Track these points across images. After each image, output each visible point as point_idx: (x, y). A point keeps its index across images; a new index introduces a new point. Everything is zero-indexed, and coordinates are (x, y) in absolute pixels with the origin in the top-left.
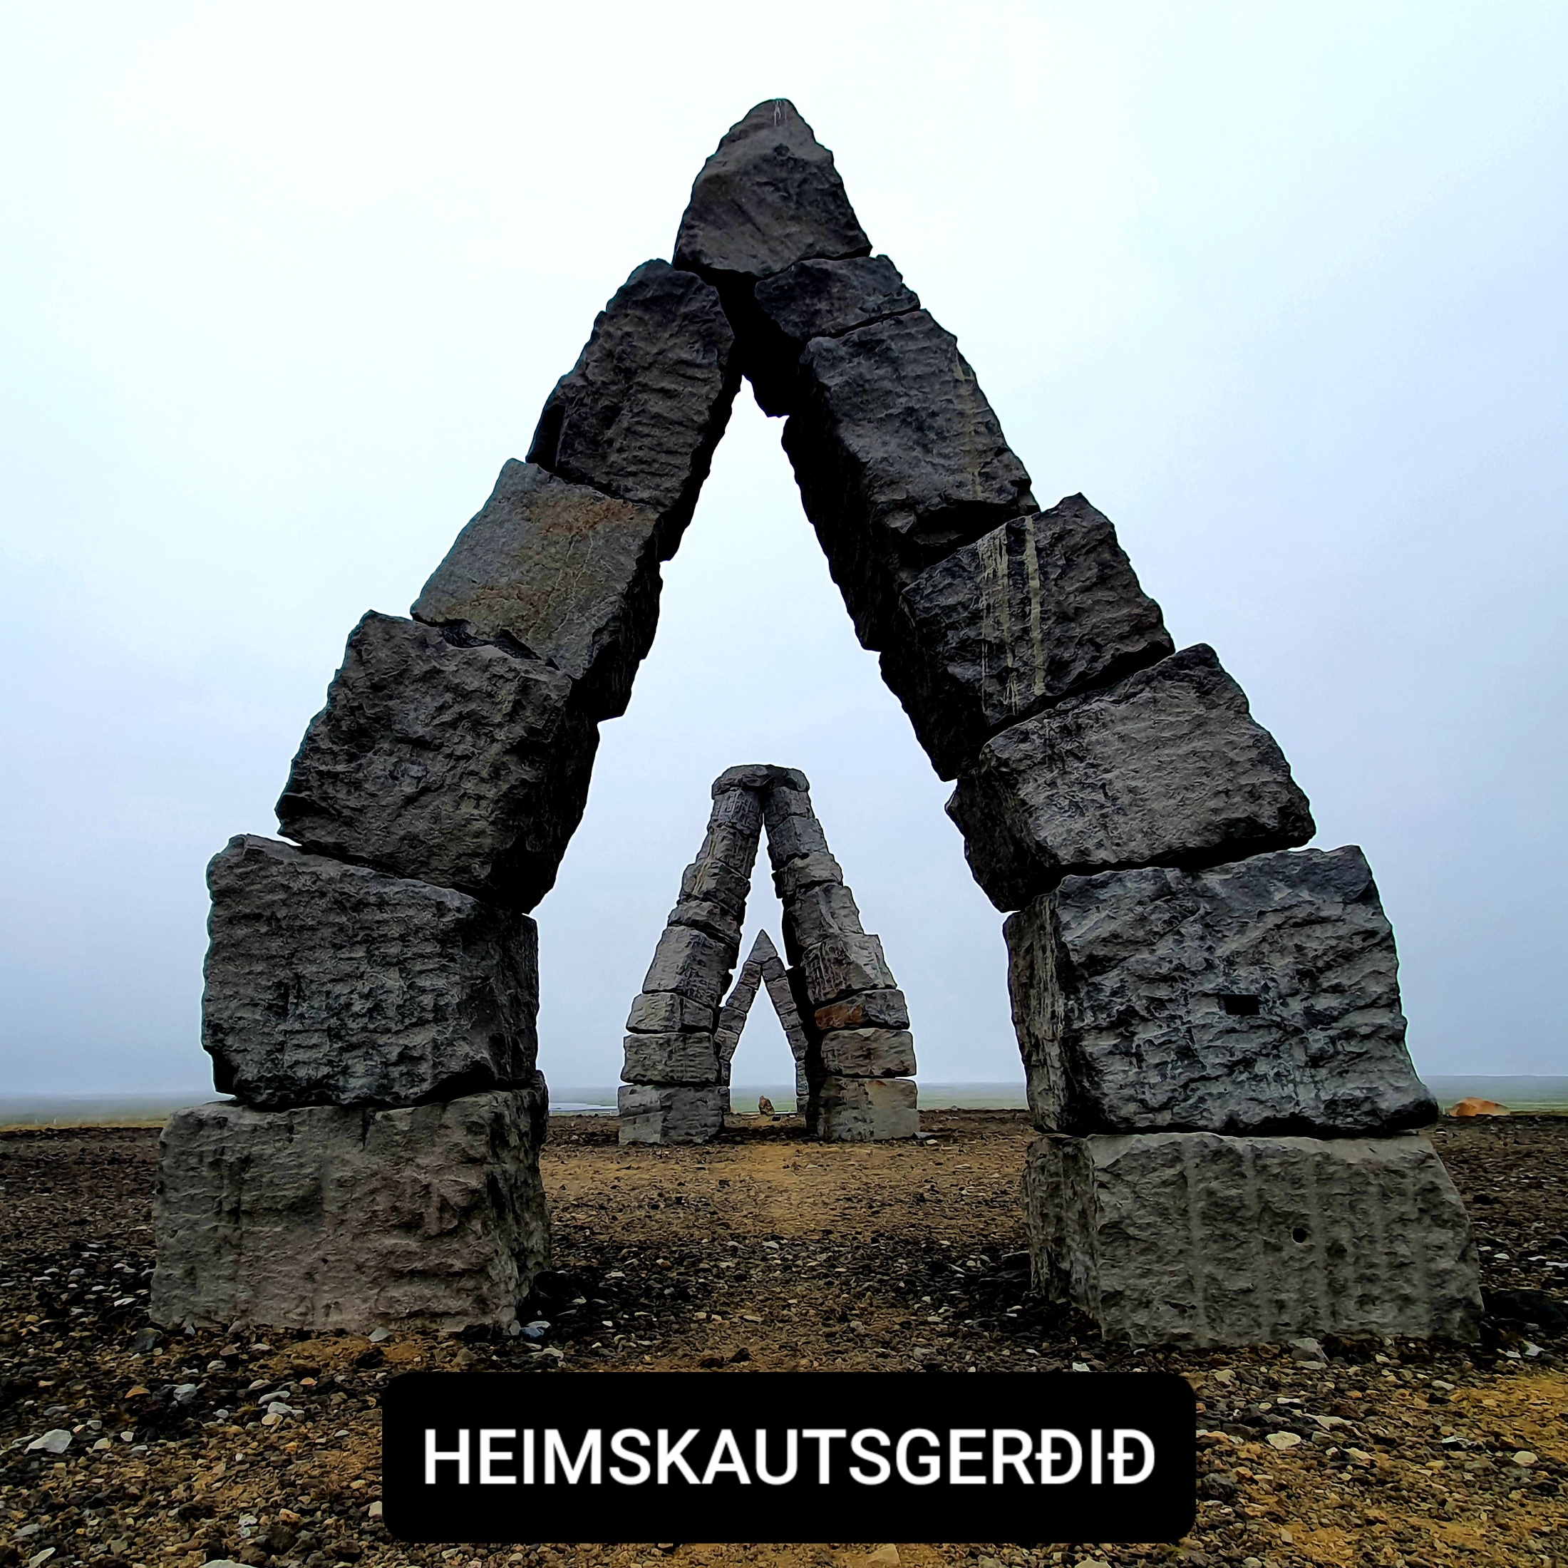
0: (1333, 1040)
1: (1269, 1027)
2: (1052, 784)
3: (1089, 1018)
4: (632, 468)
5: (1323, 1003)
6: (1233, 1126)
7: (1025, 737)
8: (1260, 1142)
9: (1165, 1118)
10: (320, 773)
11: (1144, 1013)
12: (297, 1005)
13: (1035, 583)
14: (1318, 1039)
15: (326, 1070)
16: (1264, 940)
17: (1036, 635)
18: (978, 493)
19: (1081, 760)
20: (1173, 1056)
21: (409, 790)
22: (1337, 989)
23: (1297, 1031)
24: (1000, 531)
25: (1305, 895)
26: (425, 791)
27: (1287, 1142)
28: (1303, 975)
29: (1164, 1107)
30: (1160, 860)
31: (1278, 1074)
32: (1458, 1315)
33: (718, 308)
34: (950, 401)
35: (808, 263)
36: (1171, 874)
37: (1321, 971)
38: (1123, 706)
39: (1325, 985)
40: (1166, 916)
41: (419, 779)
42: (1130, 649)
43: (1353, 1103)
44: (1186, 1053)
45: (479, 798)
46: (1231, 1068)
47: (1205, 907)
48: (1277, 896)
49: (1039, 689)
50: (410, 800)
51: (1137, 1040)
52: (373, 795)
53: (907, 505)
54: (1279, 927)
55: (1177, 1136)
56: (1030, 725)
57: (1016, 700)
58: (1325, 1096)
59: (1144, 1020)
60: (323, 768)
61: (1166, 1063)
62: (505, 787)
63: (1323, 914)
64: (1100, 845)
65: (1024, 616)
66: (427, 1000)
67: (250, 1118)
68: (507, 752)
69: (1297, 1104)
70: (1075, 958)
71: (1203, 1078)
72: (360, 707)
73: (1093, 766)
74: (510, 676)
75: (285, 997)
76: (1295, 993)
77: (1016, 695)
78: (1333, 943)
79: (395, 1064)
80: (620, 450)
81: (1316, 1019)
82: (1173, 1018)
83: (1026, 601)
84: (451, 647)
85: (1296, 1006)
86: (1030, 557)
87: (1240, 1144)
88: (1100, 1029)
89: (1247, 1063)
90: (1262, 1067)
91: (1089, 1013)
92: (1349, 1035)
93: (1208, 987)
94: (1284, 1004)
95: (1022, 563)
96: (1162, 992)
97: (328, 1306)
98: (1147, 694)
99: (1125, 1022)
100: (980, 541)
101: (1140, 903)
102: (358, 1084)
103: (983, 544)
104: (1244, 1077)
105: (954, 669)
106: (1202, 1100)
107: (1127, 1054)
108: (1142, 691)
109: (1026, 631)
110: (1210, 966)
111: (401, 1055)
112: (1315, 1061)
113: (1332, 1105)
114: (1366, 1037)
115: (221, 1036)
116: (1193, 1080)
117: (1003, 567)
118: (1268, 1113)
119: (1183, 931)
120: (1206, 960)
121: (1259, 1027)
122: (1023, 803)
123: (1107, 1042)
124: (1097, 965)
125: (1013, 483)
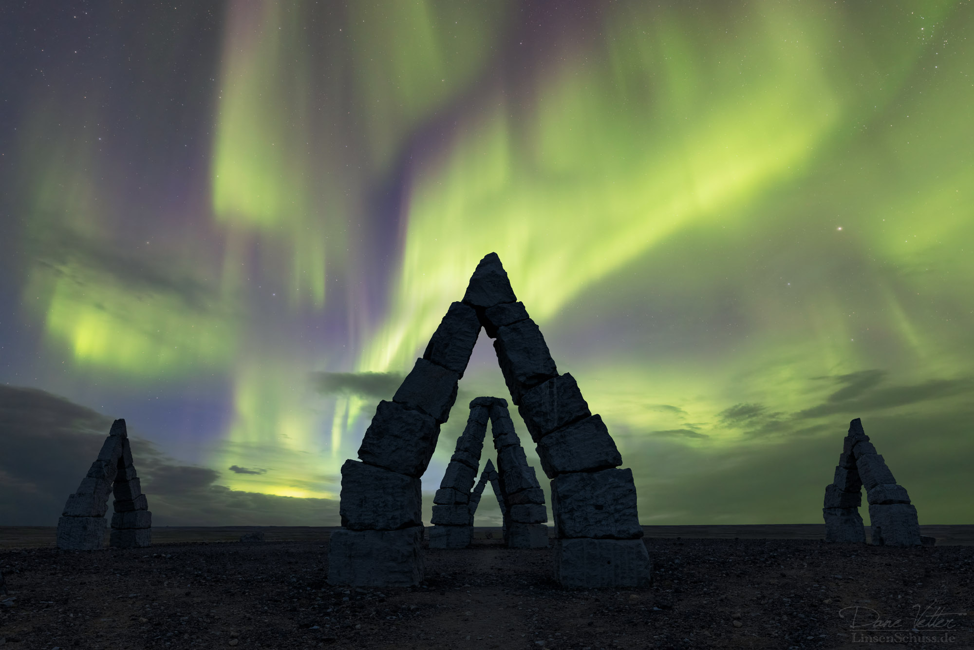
0: (620, 516)
1: (605, 513)
2: (558, 450)
3: (563, 510)
4: (452, 361)
5: (619, 507)
6: (596, 537)
7: (551, 438)
8: (600, 541)
9: (580, 535)
10: (370, 443)
11: (576, 509)
12: (365, 504)
13: (556, 397)
14: (617, 516)
15: (372, 521)
16: (606, 491)
17: (556, 410)
18: (543, 371)
19: (565, 444)
20: (582, 519)
21: (394, 449)
22: (622, 504)
23: (613, 514)
24: (547, 382)
25: (616, 480)
26: (398, 449)
27: (608, 541)
28: (615, 500)
29: (580, 532)
30: (582, 471)
31: (607, 524)
32: (644, 581)
33: (476, 317)
34: (536, 345)
35: (500, 305)
36: (585, 474)
37: (619, 499)
38: (576, 430)
39: (620, 502)
40: (582, 485)
41: (396, 446)
42: (580, 414)
43: (624, 531)
44: (586, 519)
45: (412, 451)
46: (596, 522)
47: (593, 482)
48: (610, 481)
49: (556, 425)
50: (394, 451)
51: (574, 516)
52: (384, 450)
53: (524, 374)
54: (609, 488)
55: (582, 539)
56: (553, 434)
57: (550, 428)
58: (618, 530)
59: (576, 511)
60: (370, 442)
61: (580, 521)
62: (418, 449)
63: (620, 485)
64: (568, 466)
65: (553, 405)
66: (399, 504)
67: (353, 533)
68: (419, 439)
69: (611, 531)
70: (560, 495)
71: (590, 525)
72: (380, 426)
73: (568, 446)
74: (420, 419)
75: (362, 502)
76: (612, 505)
77: (550, 427)
78: (622, 492)
79: (390, 520)
80: (449, 356)
81: (617, 511)
82: (583, 510)
83: (553, 401)
84: (404, 411)
85: (612, 508)
86: (555, 390)
87: (596, 541)
88: (565, 513)
89: (600, 521)
90: (603, 522)
91: (563, 509)
92: (624, 515)
93: (592, 503)
94: (610, 507)
95: (553, 391)
96: (581, 504)
97: (374, 580)
98: (582, 427)
99: (571, 511)
100: (542, 385)
101: (576, 482)
102: (381, 525)
103: (543, 385)
104: (599, 525)
105: (535, 419)
106: (589, 530)
107: (572, 519)
108: (581, 426)
109: (553, 409)
110: (592, 497)
111: (392, 517)
112: (616, 521)
113: (619, 531)
114: (628, 515)
115: (345, 512)
116: (587, 526)
117: (548, 392)
118: (604, 534)
119: (586, 489)
120: (591, 496)
121: (603, 513)
122: (550, 455)
123: (567, 516)
124: (566, 497)
125: (552, 368)
